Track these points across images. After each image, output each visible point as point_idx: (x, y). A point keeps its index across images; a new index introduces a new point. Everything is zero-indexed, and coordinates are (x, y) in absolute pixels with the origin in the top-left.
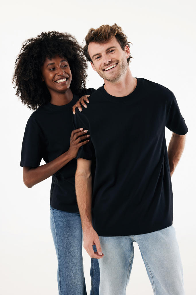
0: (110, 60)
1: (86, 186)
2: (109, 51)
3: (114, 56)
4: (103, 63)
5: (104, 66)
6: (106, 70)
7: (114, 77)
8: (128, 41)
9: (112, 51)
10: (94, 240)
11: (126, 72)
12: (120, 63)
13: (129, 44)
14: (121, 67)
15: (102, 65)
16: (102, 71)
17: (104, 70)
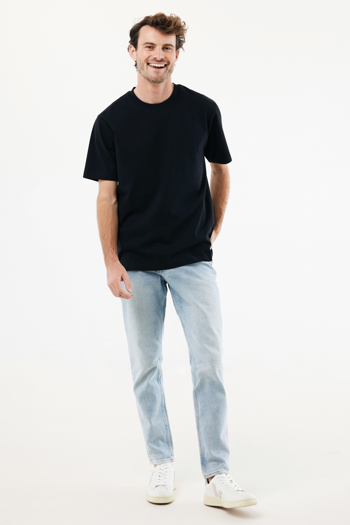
1: (111, 213)
2: (165, 47)
3: (168, 55)
5: (153, 60)
7: (157, 79)
10: (123, 274)
12: (169, 66)
14: (168, 71)
15: (150, 58)
16: (145, 65)
17: (148, 64)
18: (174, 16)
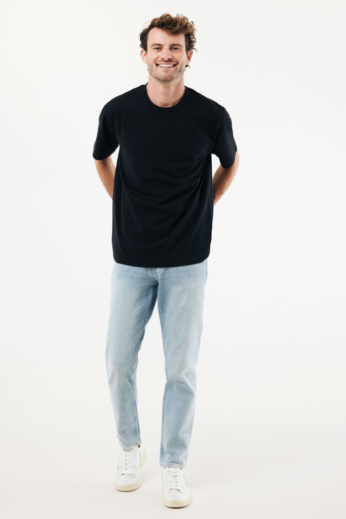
0: (171, 58)
2: (173, 47)
3: (175, 55)
4: (162, 57)
5: (161, 61)
6: (161, 65)
7: (166, 78)
8: (194, 47)
9: (176, 49)
11: (179, 79)
12: (179, 66)
13: (193, 50)
14: (178, 71)
15: (159, 59)
16: (154, 66)
17: (157, 65)
18: (180, 16)
